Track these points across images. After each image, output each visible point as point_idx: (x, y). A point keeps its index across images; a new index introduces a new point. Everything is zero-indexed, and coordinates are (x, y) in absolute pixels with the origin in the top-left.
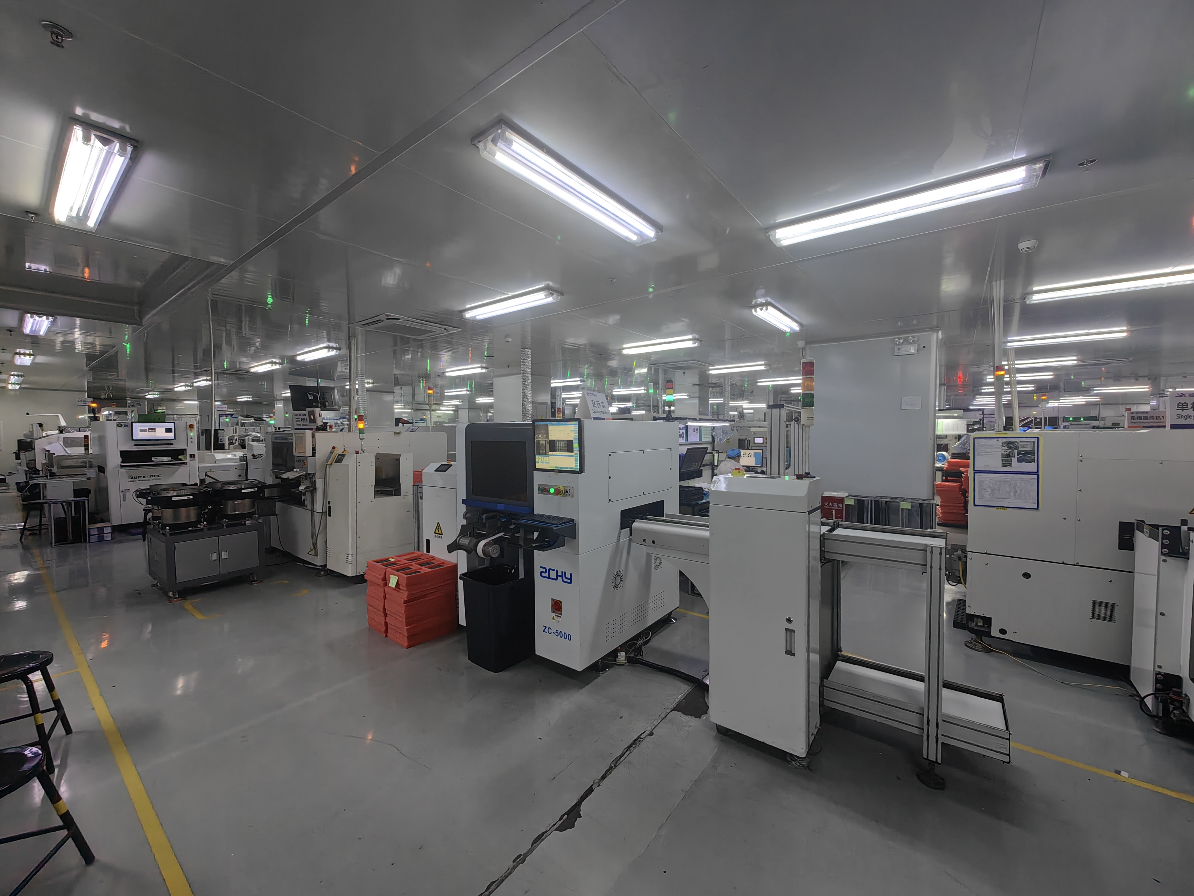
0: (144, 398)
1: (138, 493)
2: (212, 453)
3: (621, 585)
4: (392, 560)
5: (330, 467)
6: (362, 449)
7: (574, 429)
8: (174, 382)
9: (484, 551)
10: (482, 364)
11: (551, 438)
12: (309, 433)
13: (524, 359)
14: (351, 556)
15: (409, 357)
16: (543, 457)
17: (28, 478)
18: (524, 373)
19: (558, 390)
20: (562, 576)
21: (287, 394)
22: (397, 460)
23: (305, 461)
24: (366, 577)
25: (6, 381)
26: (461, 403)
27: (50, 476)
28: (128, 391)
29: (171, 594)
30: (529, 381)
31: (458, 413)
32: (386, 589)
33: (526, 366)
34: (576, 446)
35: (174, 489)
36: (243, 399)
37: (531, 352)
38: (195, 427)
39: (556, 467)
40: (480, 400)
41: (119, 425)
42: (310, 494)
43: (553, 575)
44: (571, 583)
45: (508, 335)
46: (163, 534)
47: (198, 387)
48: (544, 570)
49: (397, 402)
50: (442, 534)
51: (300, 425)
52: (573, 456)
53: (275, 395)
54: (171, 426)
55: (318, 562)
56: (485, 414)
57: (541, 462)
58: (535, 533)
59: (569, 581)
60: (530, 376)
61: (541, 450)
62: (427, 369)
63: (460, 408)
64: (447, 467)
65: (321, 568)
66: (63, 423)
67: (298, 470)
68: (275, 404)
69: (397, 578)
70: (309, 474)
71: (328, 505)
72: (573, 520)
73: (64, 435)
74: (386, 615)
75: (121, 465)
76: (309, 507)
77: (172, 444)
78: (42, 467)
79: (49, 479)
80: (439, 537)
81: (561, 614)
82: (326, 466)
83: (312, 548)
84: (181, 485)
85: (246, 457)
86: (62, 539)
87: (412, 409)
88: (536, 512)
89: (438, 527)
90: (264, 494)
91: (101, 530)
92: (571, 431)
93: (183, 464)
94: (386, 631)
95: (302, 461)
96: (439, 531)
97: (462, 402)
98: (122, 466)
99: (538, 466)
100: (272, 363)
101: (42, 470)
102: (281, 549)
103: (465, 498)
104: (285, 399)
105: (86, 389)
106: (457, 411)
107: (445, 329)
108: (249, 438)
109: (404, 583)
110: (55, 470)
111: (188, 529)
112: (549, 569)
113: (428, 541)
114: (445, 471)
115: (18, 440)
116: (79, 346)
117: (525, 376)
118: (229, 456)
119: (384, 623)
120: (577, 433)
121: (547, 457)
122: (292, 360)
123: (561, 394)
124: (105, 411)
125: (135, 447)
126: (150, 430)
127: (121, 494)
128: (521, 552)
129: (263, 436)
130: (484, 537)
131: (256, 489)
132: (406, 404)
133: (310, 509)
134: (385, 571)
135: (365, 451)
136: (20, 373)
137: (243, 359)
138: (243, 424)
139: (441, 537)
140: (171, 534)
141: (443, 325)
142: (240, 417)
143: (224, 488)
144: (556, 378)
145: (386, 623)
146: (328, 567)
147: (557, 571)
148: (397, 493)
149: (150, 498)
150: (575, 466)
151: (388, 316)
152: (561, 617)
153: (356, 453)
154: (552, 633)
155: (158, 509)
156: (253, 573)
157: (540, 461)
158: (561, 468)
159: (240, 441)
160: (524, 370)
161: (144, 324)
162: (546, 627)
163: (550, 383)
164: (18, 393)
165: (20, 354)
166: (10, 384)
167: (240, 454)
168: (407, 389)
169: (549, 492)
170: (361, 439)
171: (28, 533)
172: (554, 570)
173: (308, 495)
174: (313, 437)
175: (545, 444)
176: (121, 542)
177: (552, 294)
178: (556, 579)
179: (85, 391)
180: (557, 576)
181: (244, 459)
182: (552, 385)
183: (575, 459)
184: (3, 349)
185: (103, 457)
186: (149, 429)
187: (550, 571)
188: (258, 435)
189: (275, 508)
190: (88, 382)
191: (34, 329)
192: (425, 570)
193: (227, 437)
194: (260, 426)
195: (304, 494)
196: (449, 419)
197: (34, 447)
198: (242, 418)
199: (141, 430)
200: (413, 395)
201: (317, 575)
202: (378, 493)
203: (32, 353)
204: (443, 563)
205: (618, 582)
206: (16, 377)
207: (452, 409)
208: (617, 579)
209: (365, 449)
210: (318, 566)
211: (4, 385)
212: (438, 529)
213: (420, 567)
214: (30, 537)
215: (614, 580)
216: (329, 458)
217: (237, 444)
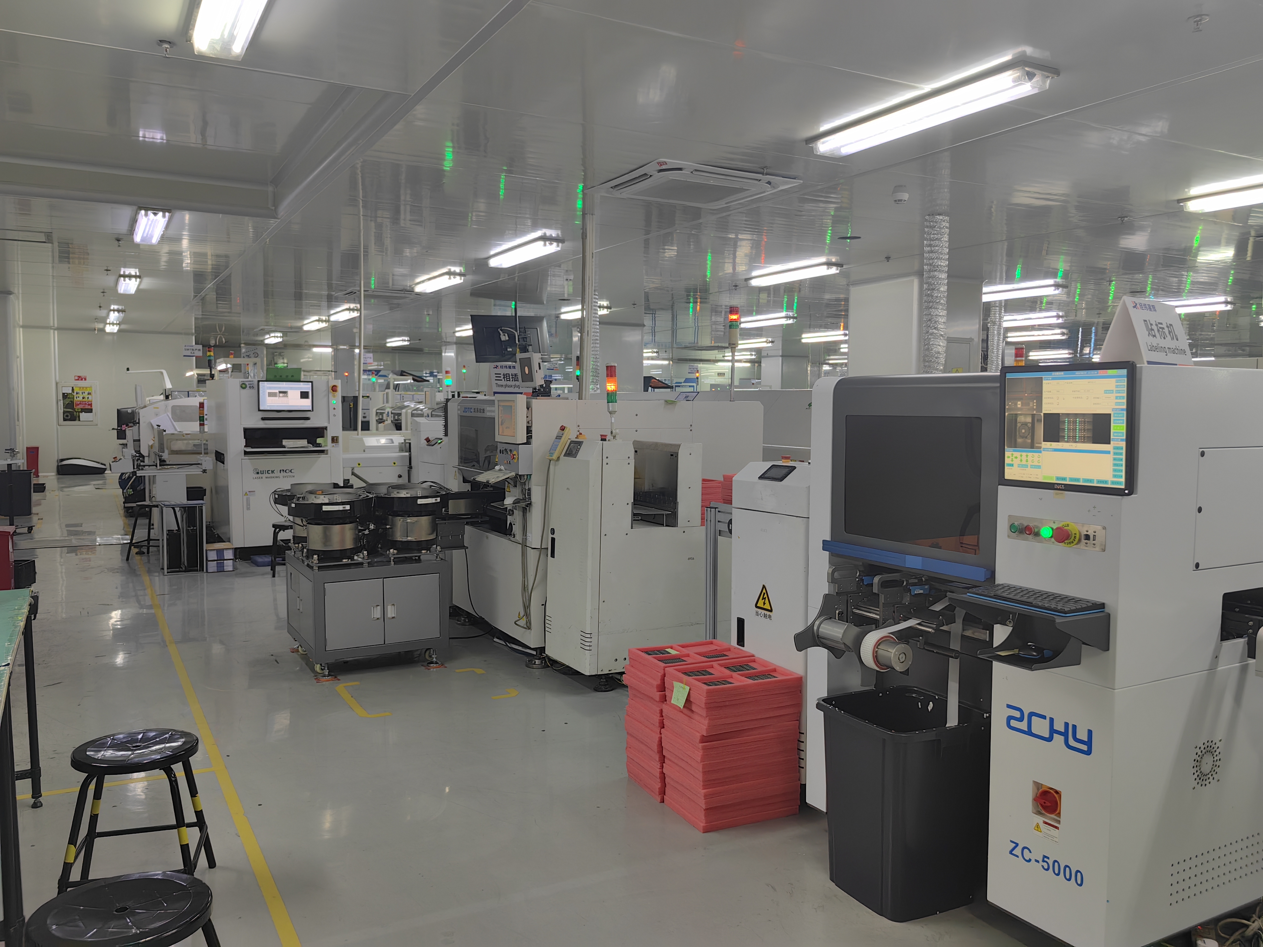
0: (262, 343)
1: (277, 496)
2: (360, 436)
3: (1214, 776)
4: (673, 652)
5: (555, 465)
6: (612, 433)
7: (1115, 389)
8: (301, 315)
9: (876, 658)
10: (830, 258)
11: (1048, 408)
12: (521, 400)
13: (931, 240)
14: (588, 636)
15: (671, 252)
16: (1024, 454)
17: (135, 467)
18: (930, 271)
19: (995, 311)
20: (1065, 734)
21: (466, 331)
22: (672, 455)
23: (515, 453)
24: (625, 679)
25: (104, 320)
26: (770, 345)
27: (160, 465)
28: (243, 332)
29: (318, 668)
30: (942, 289)
31: (760, 366)
32: (665, 708)
33: (934, 255)
34: (1118, 428)
35: (324, 493)
36: (395, 342)
37: (950, 222)
38: (339, 389)
39: (1058, 478)
40: (810, 338)
41: (243, 386)
42: (521, 513)
43: (1040, 727)
44: (1088, 752)
45: (901, 186)
46: (308, 565)
47: (337, 322)
48: (1017, 714)
49: (646, 345)
50: (771, 611)
51: (502, 386)
52: (1108, 452)
53: (443, 335)
54: (307, 387)
55: (532, 640)
56: (816, 369)
57: (1019, 466)
58: (997, 628)
59: (1085, 748)
60: (944, 276)
61: (1022, 437)
62: (706, 276)
63: (765, 357)
64: (785, 471)
65: (534, 653)
66: (169, 385)
67: (502, 468)
68: (443, 351)
69: (688, 688)
70: (520, 476)
71: (551, 536)
72: (1103, 606)
73: (172, 402)
74: (663, 759)
75: (245, 451)
76: (519, 537)
77: (308, 419)
78: (149, 451)
79: (160, 470)
80: (765, 616)
81: (1059, 822)
82: (549, 462)
83: (522, 615)
84: (332, 486)
85: (410, 443)
86: (175, 565)
87: (672, 359)
88: (1000, 579)
89: (764, 594)
90: (447, 511)
91: (220, 552)
92: (1106, 392)
93: (322, 452)
94: (663, 792)
95: (510, 450)
96: (764, 604)
97: (772, 342)
98: (246, 453)
99: (1010, 474)
100: (449, 273)
101: (149, 456)
102: (471, 611)
103: (828, 538)
104: (461, 342)
105: (194, 331)
106: (759, 363)
107: (769, 183)
108: (406, 413)
109: (700, 699)
110: (165, 456)
111: (342, 561)
112: (1031, 714)
113: (741, 623)
114: (781, 479)
115: (118, 409)
116: (187, 262)
117: (933, 277)
118: (383, 441)
119: (658, 775)
120: (1120, 397)
121: (1036, 454)
122: (481, 265)
123: (1001, 318)
124: (221, 363)
125: (262, 422)
126: (281, 395)
127: (245, 497)
128: (954, 666)
129: (429, 409)
130: (876, 624)
131: (439, 500)
132: (661, 349)
133: (521, 542)
134: (662, 673)
135: (617, 437)
136: (120, 307)
137: (400, 270)
138: (396, 387)
139: (770, 617)
140: (319, 567)
141: (767, 174)
142: (391, 376)
143: (393, 495)
144: (992, 282)
145: (663, 776)
146: (548, 652)
147: (1052, 720)
148: (671, 520)
149: (293, 505)
150: (1115, 476)
151: (660, 164)
152: (1057, 828)
153: (602, 440)
154: (1033, 861)
155: (302, 525)
156: (430, 649)
157: (1016, 462)
158: (1071, 479)
159: (394, 417)
160: (931, 265)
161: (279, 217)
162: (1017, 845)
163: (980, 293)
164: (115, 337)
165: (124, 276)
166: (109, 324)
167: (398, 438)
168: (664, 319)
169: (1037, 534)
170: (610, 413)
171: (137, 550)
172: (1044, 717)
173: (518, 514)
174: (528, 409)
175: (1033, 423)
176: (244, 575)
177: (1030, 76)
178: (1050, 739)
179: (192, 334)
180: (1053, 731)
181: (407, 447)
182: (985, 298)
183: (1114, 459)
184: (107, 270)
185: (222, 438)
186: (280, 392)
187: (1033, 718)
188: (421, 406)
189: (463, 536)
190: (195, 318)
191: (145, 235)
192: (739, 680)
193: (374, 410)
194: (425, 389)
195: (511, 513)
196: (740, 379)
197: (137, 421)
198: (395, 377)
199: (271, 395)
200: (674, 332)
201: (530, 664)
202: (639, 518)
203: (138, 274)
204: (775, 670)
205: (1206, 768)
206: (116, 313)
207: (749, 357)
208: (1204, 761)
209: (617, 431)
210: (530, 648)
211: (101, 326)
212: (764, 598)
213: (727, 672)
214: (138, 557)
215: (1198, 762)
216: (554, 448)
217: (389, 422)
